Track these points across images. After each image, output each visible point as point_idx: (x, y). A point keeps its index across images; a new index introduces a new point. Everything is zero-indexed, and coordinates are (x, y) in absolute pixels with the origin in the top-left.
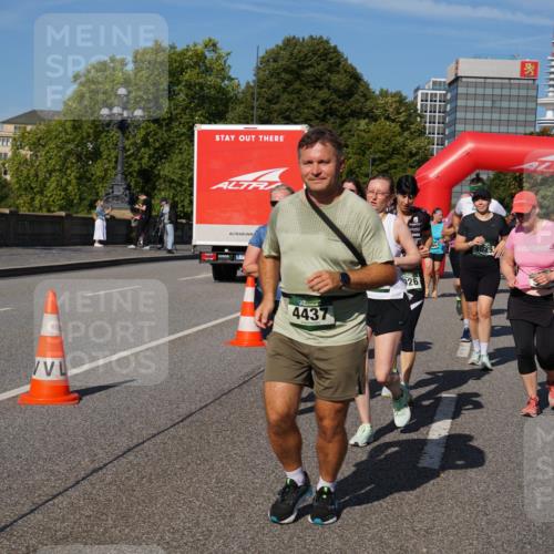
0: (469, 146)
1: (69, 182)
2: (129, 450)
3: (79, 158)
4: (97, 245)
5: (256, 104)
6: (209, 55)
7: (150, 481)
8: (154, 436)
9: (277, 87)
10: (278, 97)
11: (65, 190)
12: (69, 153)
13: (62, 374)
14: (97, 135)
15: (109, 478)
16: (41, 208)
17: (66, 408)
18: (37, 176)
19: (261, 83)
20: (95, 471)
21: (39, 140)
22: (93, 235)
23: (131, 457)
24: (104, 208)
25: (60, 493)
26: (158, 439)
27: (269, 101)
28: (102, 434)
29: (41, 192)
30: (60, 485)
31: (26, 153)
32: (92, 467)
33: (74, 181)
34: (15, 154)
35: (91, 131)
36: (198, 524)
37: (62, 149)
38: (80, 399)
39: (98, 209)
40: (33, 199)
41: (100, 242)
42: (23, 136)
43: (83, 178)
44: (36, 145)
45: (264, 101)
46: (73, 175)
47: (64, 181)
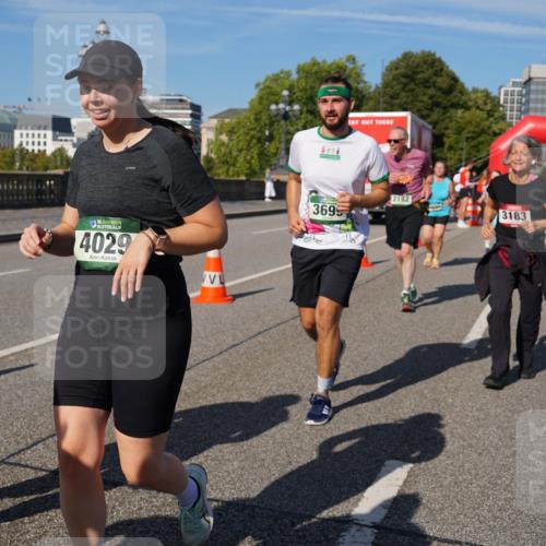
0: (530, 126)
1: (252, 158)
2: (260, 333)
3: (259, 140)
4: (267, 200)
5: (381, 100)
6: (350, 66)
7: (270, 353)
8: (279, 325)
9: (398, 88)
10: (398, 94)
11: (249, 162)
12: (253, 137)
13: (222, 283)
14: (272, 124)
15: (242, 350)
16: (233, 176)
17: (222, 306)
18: (230, 153)
19: (386, 85)
20: (234, 346)
21: (233, 128)
22: (264, 193)
23: (260, 338)
24: (271, 174)
25: (208, 359)
26: (281, 327)
27: (392, 97)
28: (244, 323)
29: (234, 165)
30: (209, 354)
31: (224, 138)
32: (232, 343)
33: (256, 157)
34: (217, 139)
35: (267, 122)
36: (296, 381)
37: (248, 134)
38: (234, 300)
39: (267, 175)
40: (228, 170)
41: (271, 198)
42: (222, 126)
43: (262, 154)
44: (231, 132)
45: (387, 98)
46: (255, 152)
47: (249, 157)
